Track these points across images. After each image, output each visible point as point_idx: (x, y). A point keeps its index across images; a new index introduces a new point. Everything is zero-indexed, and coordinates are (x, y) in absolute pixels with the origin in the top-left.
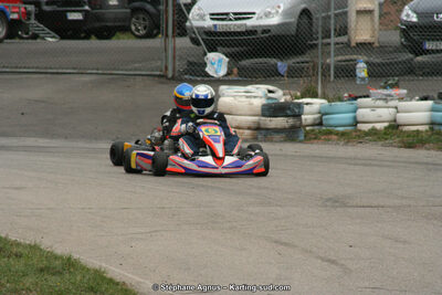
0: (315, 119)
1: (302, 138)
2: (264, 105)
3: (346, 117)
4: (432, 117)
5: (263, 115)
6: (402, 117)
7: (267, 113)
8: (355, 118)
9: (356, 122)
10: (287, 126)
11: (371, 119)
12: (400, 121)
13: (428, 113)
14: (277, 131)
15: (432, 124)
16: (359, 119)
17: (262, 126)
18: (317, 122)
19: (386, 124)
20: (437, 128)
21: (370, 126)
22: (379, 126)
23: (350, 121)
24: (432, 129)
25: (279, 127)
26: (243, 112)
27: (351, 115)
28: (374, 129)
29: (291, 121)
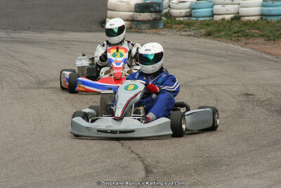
0: (187, 13)
1: (162, 26)
2: (136, 5)
3: (206, 11)
4: (262, 10)
5: (136, 12)
6: (243, 11)
7: (138, 10)
8: (212, 11)
9: (213, 15)
10: (151, 19)
11: (222, 12)
12: (241, 14)
13: (259, 8)
14: (144, 22)
15: (262, 15)
16: (215, 12)
17: (135, 19)
18: (188, 14)
19: (232, 16)
20: (264, 18)
21: (221, 17)
22: (228, 17)
23: (210, 14)
24: (261, 18)
25: (145, 19)
26: (122, 10)
27: (211, 9)
28: (223, 19)
29: (154, 15)
